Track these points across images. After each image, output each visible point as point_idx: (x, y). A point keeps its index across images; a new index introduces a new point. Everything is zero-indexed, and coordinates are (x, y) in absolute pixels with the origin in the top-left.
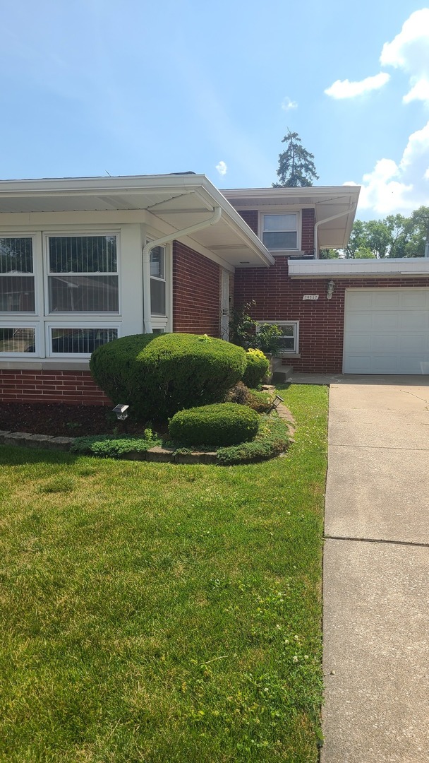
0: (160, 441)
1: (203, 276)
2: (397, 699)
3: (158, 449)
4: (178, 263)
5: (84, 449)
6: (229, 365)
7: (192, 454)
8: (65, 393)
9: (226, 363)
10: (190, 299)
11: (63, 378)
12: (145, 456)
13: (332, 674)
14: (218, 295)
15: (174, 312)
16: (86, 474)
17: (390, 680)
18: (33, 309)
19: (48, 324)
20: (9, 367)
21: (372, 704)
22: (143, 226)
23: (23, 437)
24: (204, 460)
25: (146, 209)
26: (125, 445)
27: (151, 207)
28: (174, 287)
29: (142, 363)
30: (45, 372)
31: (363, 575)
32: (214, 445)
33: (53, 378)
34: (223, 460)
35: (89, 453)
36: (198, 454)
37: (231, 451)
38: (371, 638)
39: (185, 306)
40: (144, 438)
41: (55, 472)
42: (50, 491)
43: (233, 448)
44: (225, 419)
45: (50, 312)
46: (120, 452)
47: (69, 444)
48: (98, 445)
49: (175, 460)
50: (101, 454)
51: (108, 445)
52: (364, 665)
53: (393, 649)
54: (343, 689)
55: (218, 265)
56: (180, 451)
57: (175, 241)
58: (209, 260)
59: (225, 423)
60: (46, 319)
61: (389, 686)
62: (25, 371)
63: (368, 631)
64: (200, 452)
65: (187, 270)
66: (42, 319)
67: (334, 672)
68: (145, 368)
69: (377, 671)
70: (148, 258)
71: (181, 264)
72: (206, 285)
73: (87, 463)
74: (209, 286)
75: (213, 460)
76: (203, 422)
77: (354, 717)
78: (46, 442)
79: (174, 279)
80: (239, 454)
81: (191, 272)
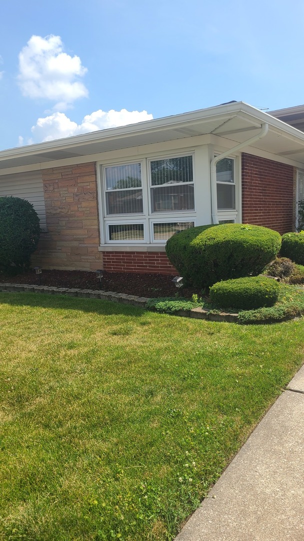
0: (202, 304)
1: (275, 177)
2: (251, 530)
3: (199, 310)
4: (246, 169)
5: (152, 307)
6: (261, 247)
7: (220, 314)
8: (161, 267)
9: (258, 246)
10: (260, 195)
11: (160, 257)
12: (189, 314)
13: (213, 497)
14: (292, 190)
15: (243, 207)
16: (143, 324)
17: (256, 513)
18: (142, 211)
19: (151, 220)
20: (128, 250)
21: (228, 528)
22: (210, 146)
23: (121, 297)
24: (228, 319)
25: (211, 133)
26: (177, 305)
27: (214, 131)
28: (243, 188)
29: (194, 247)
30: (149, 253)
31: (296, 424)
32: (237, 309)
33: (154, 257)
34: (242, 320)
35: (154, 310)
36: (224, 314)
37: (248, 314)
38: (266, 477)
39: (254, 201)
40: (192, 301)
41: (126, 321)
42: (115, 334)
43: (251, 312)
44: (247, 289)
45: (152, 212)
46: (173, 310)
47: (145, 303)
48: (161, 304)
49: (209, 318)
50: (161, 311)
51: (166, 305)
52: (245, 497)
53: (278, 490)
54: (214, 511)
55: (292, 167)
56: (212, 311)
57: (243, 153)
58: (281, 164)
59: (247, 292)
60: (150, 217)
61: (252, 519)
62: (138, 253)
63: (268, 470)
64: (227, 313)
65: (256, 174)
66: (147, 217)
67: (215, 497)
68: (196, 251)
69: (251, 504)
70: (214, 169)
71: (249, 170)
72: (277, 183)
73: (149, 317)
74: (281, 183)
75: (235, 320)
76: (230, 291)
77: (206, 535)
78: (133, 300)
79: (243, 182)
80: (255, 316)
81: (260, 175)
